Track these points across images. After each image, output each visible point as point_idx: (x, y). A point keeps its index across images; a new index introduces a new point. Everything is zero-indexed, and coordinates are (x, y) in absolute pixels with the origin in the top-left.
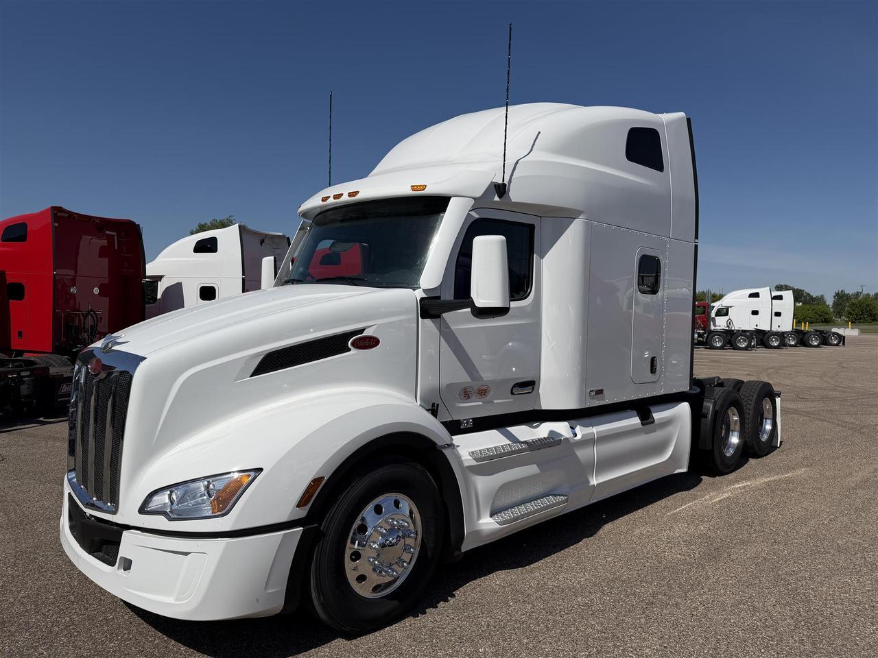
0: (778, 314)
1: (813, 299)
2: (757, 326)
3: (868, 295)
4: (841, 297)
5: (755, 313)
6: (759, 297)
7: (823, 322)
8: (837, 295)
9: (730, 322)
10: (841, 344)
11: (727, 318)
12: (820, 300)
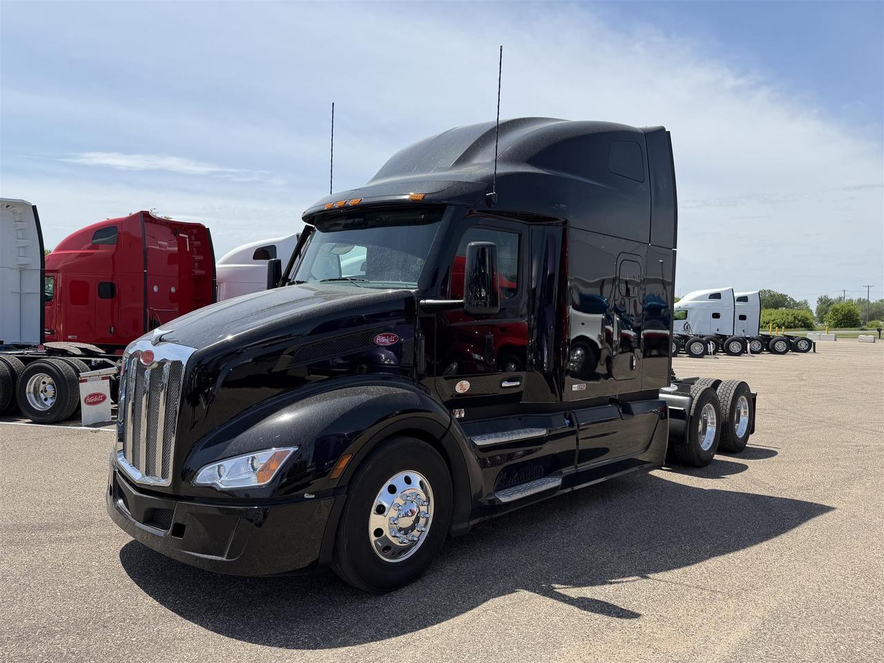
0: (743, 318)
1: (796, 304)
2: (718, 330)
3: (851, 300)
4: (825, 303)
5: (716, 316)
6: (720, 298)
7: (801, 327)
8: (821, 299)
9: (687, 327)
10: (812, 350)
11: (684, 321)
12: (803, 305)
